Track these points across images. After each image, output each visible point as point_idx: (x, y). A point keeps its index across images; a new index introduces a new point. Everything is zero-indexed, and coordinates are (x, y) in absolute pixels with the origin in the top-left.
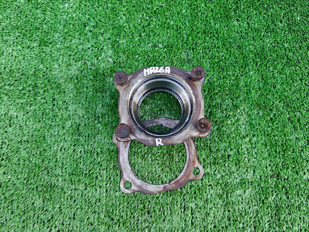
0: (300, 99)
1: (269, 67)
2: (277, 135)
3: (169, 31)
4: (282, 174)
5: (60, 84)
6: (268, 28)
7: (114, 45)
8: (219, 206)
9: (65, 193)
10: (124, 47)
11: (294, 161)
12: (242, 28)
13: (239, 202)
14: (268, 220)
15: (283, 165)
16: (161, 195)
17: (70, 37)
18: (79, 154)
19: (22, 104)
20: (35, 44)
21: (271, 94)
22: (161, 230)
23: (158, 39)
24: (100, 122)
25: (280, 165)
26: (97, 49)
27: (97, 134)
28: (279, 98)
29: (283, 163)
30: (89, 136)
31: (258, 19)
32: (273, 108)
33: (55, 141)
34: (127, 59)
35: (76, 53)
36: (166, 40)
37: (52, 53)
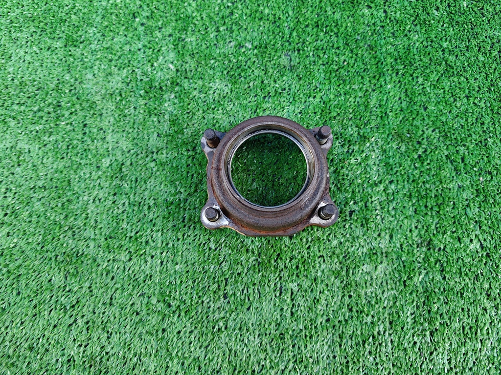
0: (466, 126)
1: (417, 77)
2: (428, 182)
3: (262, 24)
4: (436, 242)
5: (95, 102)
6: (416, 19)
7: (178, 44)
8: (335, 289)
9: (99, 265)
10: (192, 48)
11: (456, 221)
12: (375, 19)
13: (366, 283)
14: (412, 312)
15: (437, 228)
16: (245, 271)
17: (111, 34)
18: (121, 207)
19: (37, 132)
20: (59, 44)
21: (420, 118)
22: (243, 323)
23: (244, 35)
24: (154, 160)
25: (433, 227)
26: (151, 50)
27: (150, 177)
28: (433, 124)
29: (436, 224)
30: (136, 181)
31: (401, 4)
32: (423, 139)
33: (86, 188)
34: (197, 66)
35: (120, 57)
36: (257, 38)
37: (84, 57)
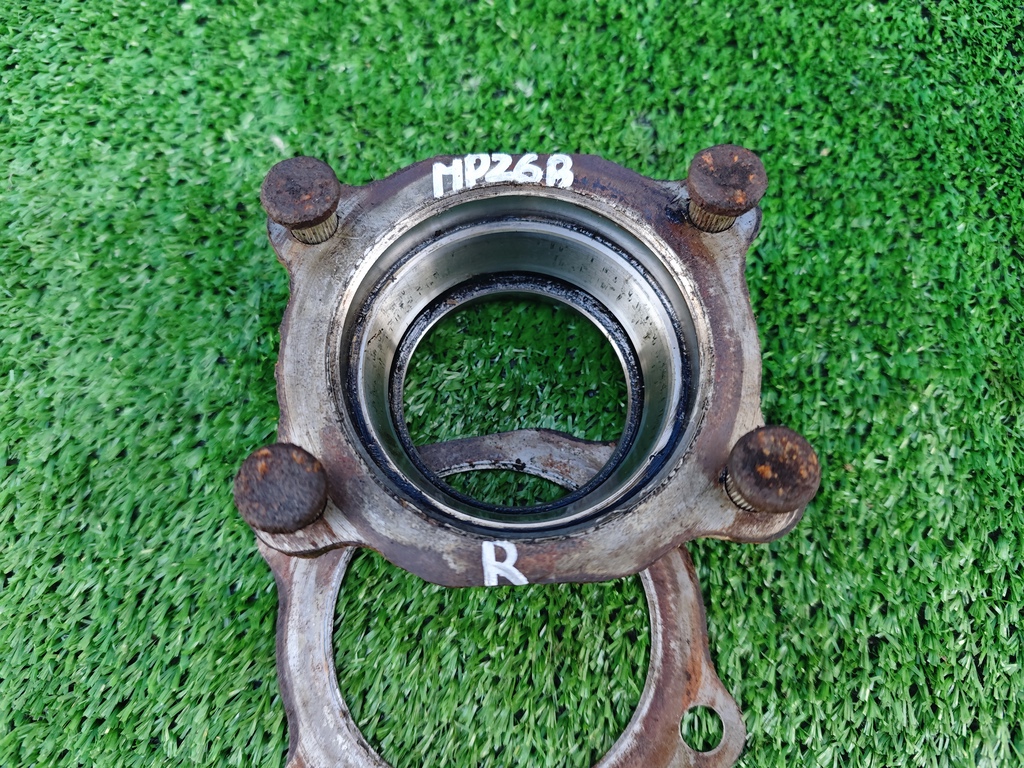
3: (565, 29)
5: (27, 248)
7: (304, 79)
10: (348, 91)
12: (901, 31)
18: (74, 608)
23: (512, 59)
24: (200, 443)
26: (220, 94)
27: (181, 504)
30: (134, 516)
34: (363, 144)
35: (121, 115)
36: (552, 67)
37: (10, 109)
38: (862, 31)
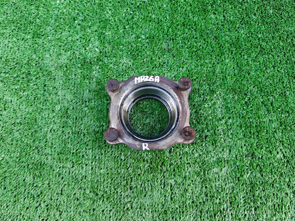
0: (273, 84)
1: (244, 55)
2: (251, 118)
3: (151, 24)
4: (256, 154)
5: (51, 71)
6: (242, 20)
7: (101, 36)
8: (197, 183)
9: (54, 170)
10: (109, 39)
11: (268, 141)
12: (218, 21)
13: (215, 179)
14: (244, 196)
15: (257, 145)
16: (143, 173)
17: (61, 30)
18: (67, 135)
19: (16, 89)
20: (29, 37)
21: (246, 80)
22: (142, 204)
23: (140, 31)
24: (87, 106)
25: (255, 145)
26: (85, 40)
27: (84, 116)
28: (253, 83)
29: (257, 143)
30: (76, 119)
31: (233, 12)
32: (248, 92)
33: (46, 124)
34: (112, 49)
35: (66, 44)
36: (148, 32)
37: (44, 44)
38: (210, 21)
